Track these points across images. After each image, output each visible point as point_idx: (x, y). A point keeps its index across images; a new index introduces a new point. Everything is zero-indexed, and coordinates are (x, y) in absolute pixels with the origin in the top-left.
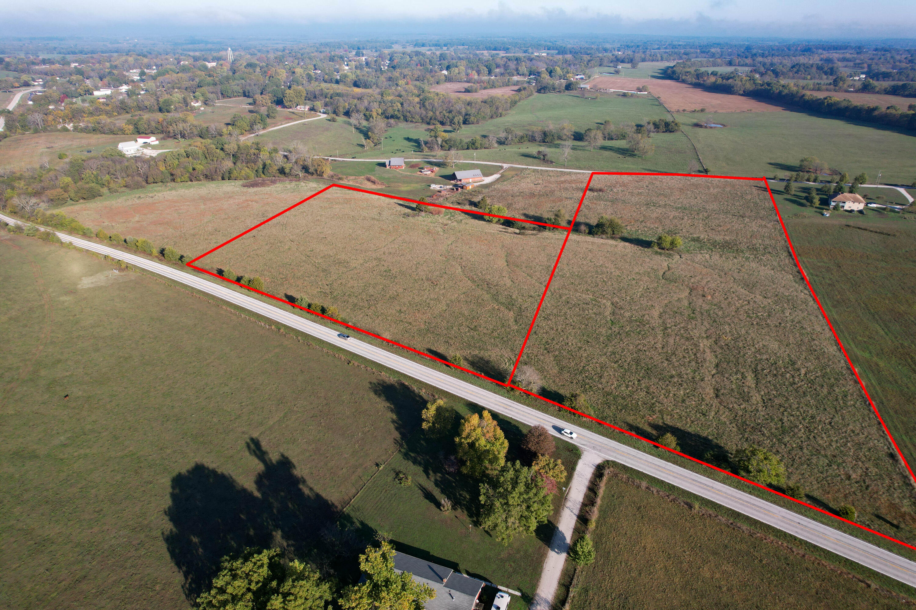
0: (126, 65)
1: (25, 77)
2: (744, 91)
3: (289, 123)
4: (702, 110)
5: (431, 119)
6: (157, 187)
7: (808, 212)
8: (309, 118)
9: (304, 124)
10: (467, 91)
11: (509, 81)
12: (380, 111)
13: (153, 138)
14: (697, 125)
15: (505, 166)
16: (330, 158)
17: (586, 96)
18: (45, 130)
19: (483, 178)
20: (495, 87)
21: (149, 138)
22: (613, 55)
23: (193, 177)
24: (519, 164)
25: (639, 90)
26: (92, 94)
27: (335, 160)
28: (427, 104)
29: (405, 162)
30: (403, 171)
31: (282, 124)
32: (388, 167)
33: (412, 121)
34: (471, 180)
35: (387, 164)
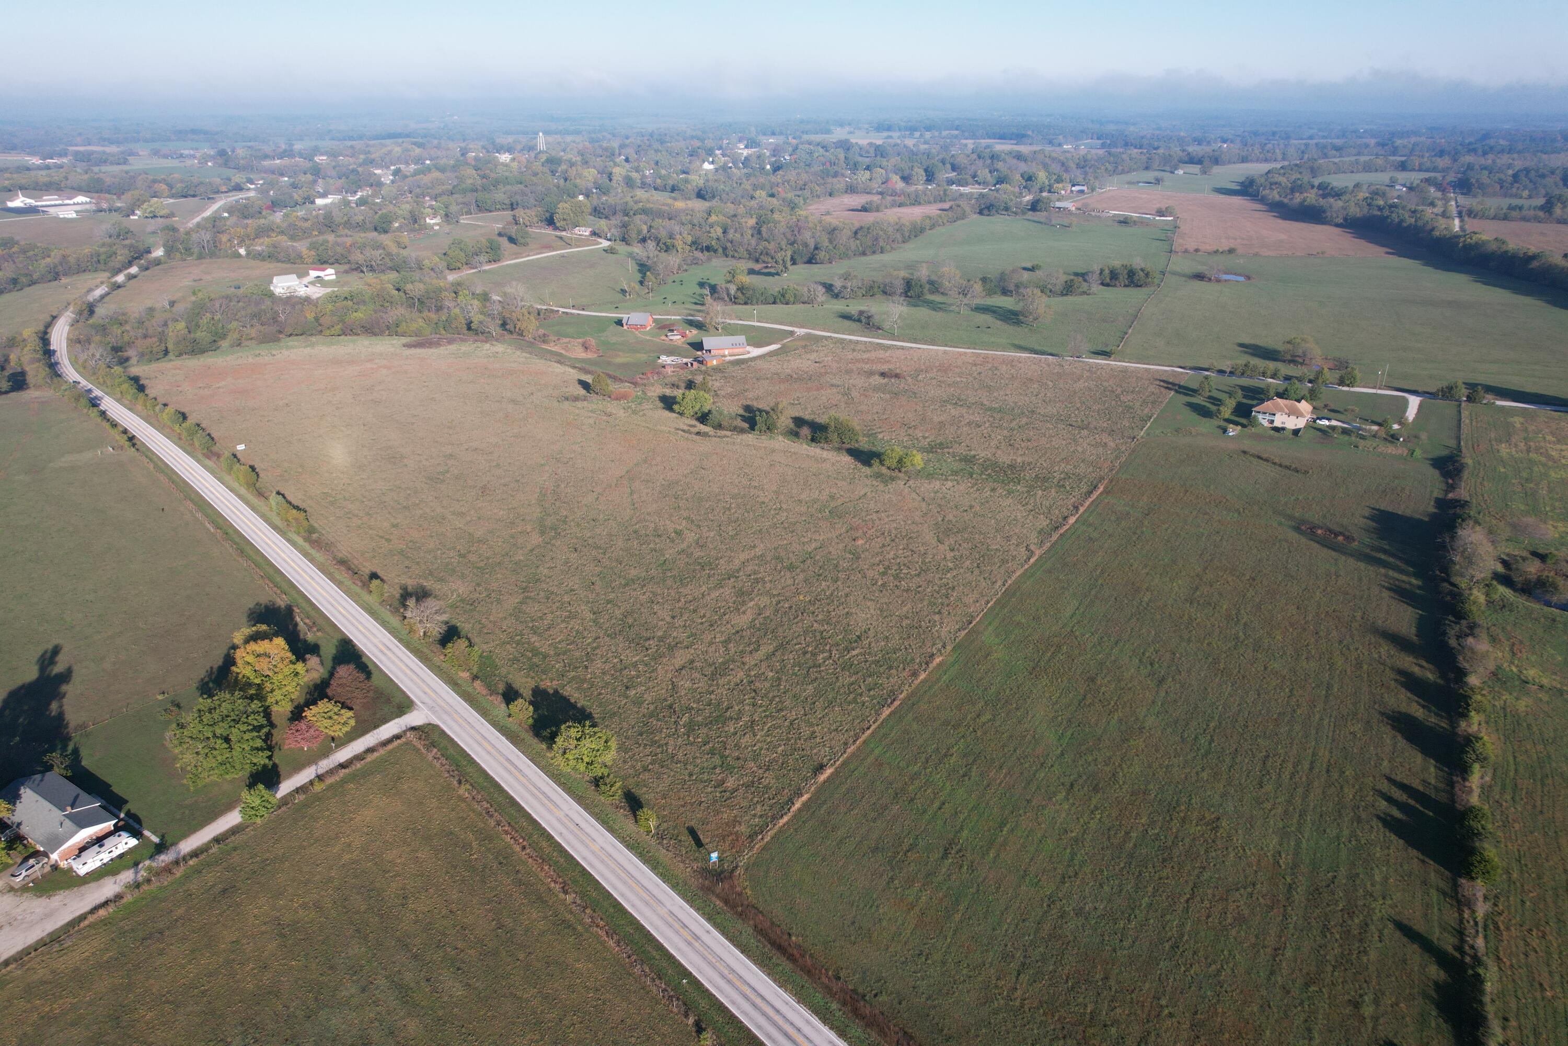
0: (387, 160)
1: (238, 178)
2: (1345, 219)
3: (541, 253)
4: (1231, 251)
5: (761, 254)
6: (292, 342)
7: (1206, 426)
8: (579, 247)
9: (563, 256)
10: (864, 209)
11: (945, 194)
12: (689, 239)
13: (330, 271)
14: (1200, 277)
15: (800, 331)
16: (562, 310)
17: (1054, 222)
18: (212, 255)
19: (749, 348)
20: (920, 204)
21: (323, 270)
22: (1184, 151)
23: (348, 331)
24: (824, 330)
25: (1161, 213)
26: (313, 202)
27: (567, 313)
28: (764, 229)
29: (655, 321)
30: (645, 333)
31: (529, 256)
32: (625, 327)
33: (733, 257)
34: (727, 352)
35: (624, 322)
